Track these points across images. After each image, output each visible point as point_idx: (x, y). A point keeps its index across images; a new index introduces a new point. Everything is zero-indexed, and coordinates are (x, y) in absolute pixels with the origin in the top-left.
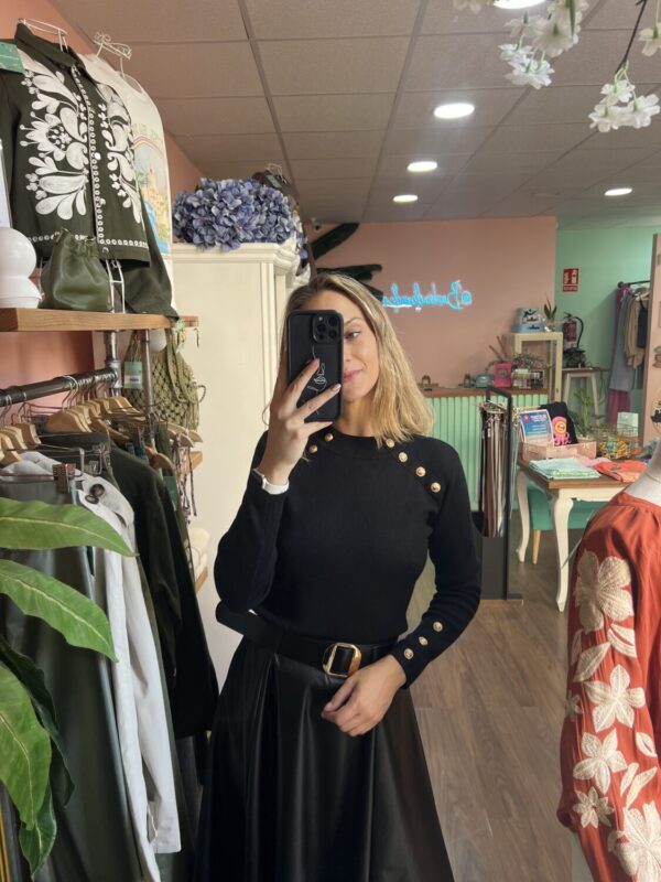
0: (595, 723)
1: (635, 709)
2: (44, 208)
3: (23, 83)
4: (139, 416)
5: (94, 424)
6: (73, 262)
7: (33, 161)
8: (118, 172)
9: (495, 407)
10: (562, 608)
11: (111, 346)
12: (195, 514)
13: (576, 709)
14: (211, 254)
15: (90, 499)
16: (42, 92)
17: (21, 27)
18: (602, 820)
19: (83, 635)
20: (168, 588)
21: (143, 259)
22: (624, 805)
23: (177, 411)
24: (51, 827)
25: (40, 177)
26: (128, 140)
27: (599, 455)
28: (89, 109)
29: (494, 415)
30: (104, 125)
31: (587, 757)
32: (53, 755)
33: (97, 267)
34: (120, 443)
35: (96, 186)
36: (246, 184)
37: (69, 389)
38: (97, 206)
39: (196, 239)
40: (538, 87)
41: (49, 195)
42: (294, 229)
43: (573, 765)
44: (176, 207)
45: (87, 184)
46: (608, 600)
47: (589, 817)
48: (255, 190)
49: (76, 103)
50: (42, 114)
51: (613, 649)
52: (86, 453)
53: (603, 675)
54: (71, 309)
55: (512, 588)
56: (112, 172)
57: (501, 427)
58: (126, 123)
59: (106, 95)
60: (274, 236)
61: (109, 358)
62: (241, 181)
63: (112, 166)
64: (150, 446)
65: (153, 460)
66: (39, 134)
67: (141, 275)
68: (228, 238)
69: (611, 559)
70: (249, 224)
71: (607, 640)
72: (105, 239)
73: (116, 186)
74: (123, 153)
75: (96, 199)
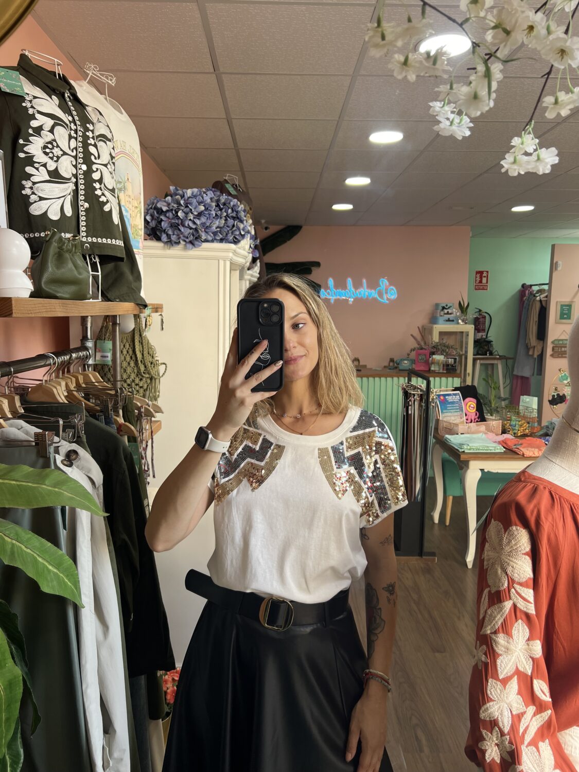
0: (499, 670)
1: (533, 659)
2: (36, 210)
3: (24, 104)
4: (111, 390)
5: (70, 396)
6: (60, 257)
7: (29, 169)
8: (100, 181)
9: (415, 388)
10: (470, 566)
11: (87, 328)
12: (154, 476)
13: (483, 658)
14: (177, 251)
15: (65, 462)
16: (39, 112)
17: (23, 57)
18: (503, 756)
19: (55, 583)
20: (129, 542)
21: (119, 255)
22: (522, 743)
23: (141, 385)
24: (18, 755)
25: (34, 183)
26: (111, 154)
27: (504, 432)
28: (79, 128)
29: (414, 395)
30: (91, 141)
31: (492, 700)
32: (24, 690)
33: (80, 262)
34: (92, 413)
35: (82, 192)
36: (208, 193)
37: (50, 365)
38: (81, 208)
39: (164, 238)
40: (460, 138)
41: (41, 199)
42: (248, 232)
43: (480, 708)
44: (148, 210)
45: (73, 191)
46: (511, 563)
47: (492, 753)
48: (216, 198)
49: (68, 123)
50: (38, 131)
51: (515, 606)
52: (64, 422)
53: (506, 629)
54: (56, 298)
55: (427, 546)
56: (95, 181)
57: (420, 406)
58: (110, 140)
59: (93, 116)
60: (231, 238)
61: (85, 338)
62: (204, 190)
63: (96, 176)
64: (118, 416)
65: (120, 428)
66: (35, 148)
67: (116, 269)
68: (191, 238)
69: (514, 528)
70: (209, 227)
71: (510, 598)
72: (87, 237)
73: (98, 192)
74: (106, 165)
75: (81, 203)
